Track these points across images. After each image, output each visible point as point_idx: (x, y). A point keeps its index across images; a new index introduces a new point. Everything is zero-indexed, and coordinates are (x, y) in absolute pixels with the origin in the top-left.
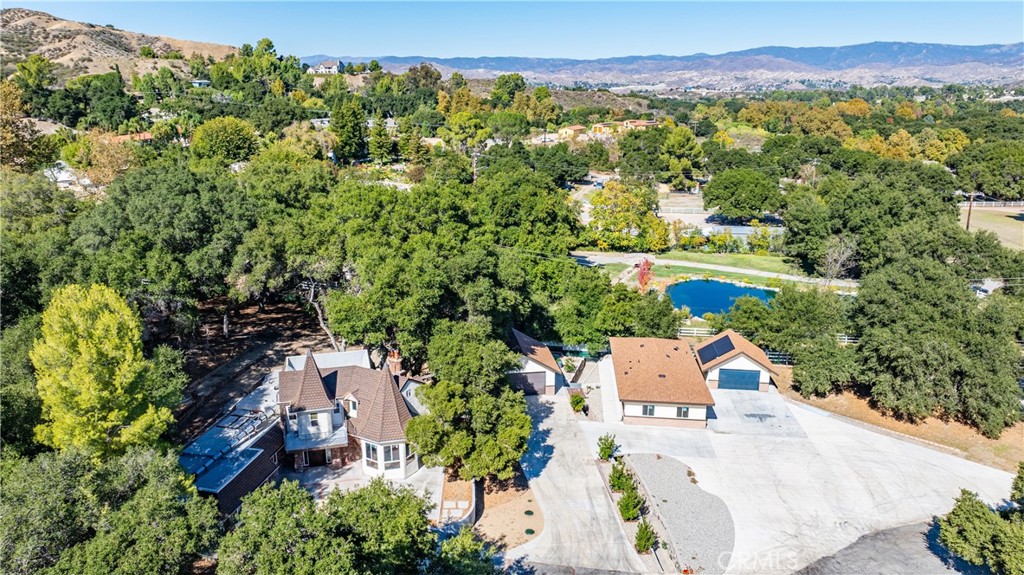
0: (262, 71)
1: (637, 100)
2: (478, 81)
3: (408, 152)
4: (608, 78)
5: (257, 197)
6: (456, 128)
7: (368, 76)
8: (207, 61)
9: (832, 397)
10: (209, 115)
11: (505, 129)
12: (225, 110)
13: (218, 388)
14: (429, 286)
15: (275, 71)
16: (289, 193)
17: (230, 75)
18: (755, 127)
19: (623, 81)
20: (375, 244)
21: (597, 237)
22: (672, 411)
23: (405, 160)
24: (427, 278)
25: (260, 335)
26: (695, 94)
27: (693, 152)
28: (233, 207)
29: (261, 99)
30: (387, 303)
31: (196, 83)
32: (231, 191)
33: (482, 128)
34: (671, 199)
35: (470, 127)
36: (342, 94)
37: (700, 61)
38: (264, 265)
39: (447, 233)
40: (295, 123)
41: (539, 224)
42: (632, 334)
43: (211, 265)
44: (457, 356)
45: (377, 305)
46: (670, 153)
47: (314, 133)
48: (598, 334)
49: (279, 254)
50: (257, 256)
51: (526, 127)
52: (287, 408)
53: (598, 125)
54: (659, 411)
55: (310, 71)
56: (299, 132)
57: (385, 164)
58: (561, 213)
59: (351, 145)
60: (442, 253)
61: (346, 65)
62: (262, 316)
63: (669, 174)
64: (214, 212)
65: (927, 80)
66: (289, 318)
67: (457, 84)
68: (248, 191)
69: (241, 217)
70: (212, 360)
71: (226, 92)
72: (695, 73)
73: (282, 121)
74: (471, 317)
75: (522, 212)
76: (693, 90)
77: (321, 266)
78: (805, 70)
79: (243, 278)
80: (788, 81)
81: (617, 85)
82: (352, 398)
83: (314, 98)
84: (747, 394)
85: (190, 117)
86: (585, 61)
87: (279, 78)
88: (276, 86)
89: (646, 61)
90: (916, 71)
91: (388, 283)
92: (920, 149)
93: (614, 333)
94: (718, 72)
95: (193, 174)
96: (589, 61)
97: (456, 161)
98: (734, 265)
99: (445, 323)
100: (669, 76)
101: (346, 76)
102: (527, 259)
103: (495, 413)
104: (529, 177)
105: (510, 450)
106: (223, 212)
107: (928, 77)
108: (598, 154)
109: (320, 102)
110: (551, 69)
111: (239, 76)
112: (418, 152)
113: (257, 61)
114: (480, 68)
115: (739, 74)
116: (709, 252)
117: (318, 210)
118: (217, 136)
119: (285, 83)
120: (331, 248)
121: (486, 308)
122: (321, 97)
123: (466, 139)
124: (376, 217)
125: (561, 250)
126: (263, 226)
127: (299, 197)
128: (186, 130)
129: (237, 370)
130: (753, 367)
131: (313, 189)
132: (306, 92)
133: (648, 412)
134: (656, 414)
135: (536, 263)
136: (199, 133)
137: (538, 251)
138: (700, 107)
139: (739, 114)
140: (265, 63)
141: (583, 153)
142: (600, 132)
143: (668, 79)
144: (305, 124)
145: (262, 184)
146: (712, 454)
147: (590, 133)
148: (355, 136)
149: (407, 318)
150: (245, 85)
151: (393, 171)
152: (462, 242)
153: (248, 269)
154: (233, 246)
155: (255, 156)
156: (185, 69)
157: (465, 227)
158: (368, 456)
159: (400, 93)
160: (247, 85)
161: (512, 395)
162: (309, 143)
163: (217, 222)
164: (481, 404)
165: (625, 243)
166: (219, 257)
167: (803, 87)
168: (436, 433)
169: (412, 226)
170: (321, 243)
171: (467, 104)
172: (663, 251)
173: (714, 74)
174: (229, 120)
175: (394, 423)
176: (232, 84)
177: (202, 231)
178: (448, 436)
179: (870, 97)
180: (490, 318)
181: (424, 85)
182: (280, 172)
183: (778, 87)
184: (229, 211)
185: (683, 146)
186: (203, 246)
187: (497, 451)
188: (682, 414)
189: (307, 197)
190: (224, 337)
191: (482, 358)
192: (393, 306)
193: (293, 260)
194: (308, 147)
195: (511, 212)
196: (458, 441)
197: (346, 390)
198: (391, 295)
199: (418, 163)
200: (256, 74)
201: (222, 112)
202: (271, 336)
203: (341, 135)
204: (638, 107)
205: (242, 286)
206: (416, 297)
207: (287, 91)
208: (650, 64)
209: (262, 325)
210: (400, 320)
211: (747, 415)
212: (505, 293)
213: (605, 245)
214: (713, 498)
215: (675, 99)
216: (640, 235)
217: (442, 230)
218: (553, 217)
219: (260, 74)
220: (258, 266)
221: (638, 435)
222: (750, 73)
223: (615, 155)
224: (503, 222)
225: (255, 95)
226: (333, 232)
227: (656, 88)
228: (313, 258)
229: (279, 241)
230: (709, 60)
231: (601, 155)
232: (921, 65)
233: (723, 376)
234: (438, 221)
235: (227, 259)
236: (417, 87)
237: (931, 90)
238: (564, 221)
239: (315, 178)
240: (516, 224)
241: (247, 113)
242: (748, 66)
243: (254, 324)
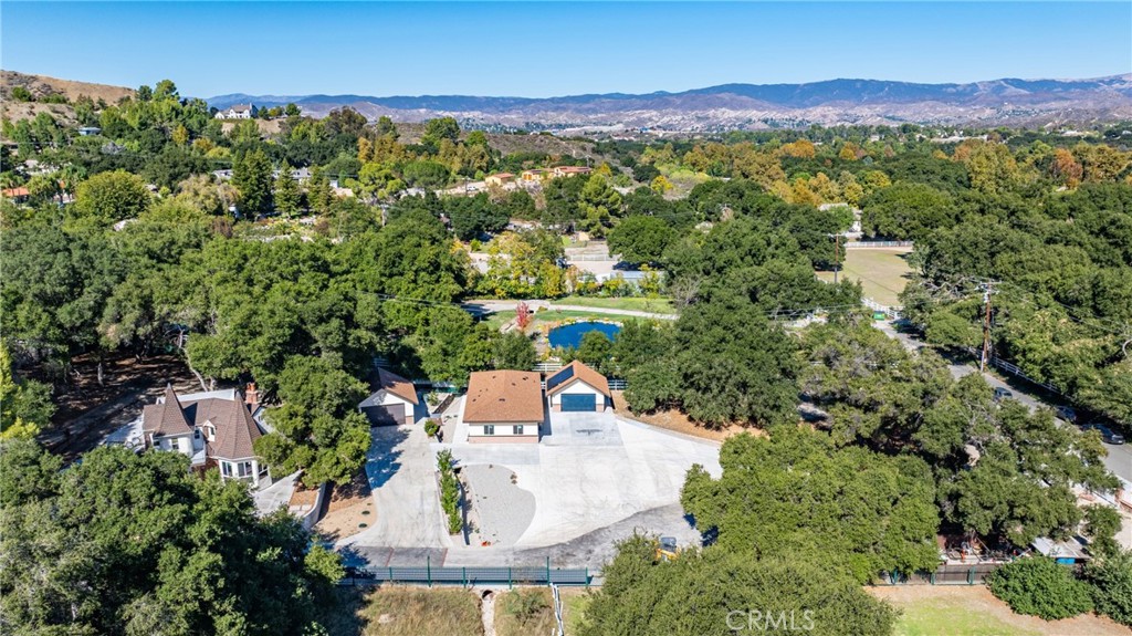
0: (161, 117)
1: (582, 143)
2: (409, 125)
3: (318, 204)
4: (562, 118)
5: (129, 254)
6: (366, 180)
7: (284, 120)
8: (97, 105)
9: (660, 414)
10: (96, 168)
11: (422, 178)
12: (117, 162)
13: (91, 428)
14: (279, 326)
15: (176, 117)
16: (162, 249)
17: (124, 122)
18: (700, 170)
19: (578, 121)
20: (236, 292)
21: (494, 285)
22: (509, 429)
23: (316, 213)
24: (277, 319)
25: (132, 382)
26: (651, 135)
27: (610, 200)
28: (104, 263)
29: (160, 148)
30: (240, 341)
31: (83, 130)
32: (102, 249)
33: (393, 179)
34: (589, 247)
35: (380, 178)
36: (253, 142)
37: (660, 100)
38: (132, 315)
39: (307, 282)
40: (193, 177)
41: (422, 274)
42: (493, 368)
43: (82, 316)
44: (302, 384)
45: (231, 344)
46: (588, 201)
47: (214, 187)
48: (463, 370)
49: (146, 304)
50: (125, 306)
51: (444, 176)
52: (151, 435)
53: (528, 173)
54: (499, 430)
55: (219, 115)
56: (197, 186)
57: (293, 217)
58: (444, 262)
59: (255, 198)
60: (301, 299)
61: (260, 109)
62: (137, 366)
63: (587, 222)
64: (86, 269)
65: (889, 118)
66: (165, 367)
67: (385, 128)
68: (121, 249)
69: (111, 272)
70: (84, 404)
71: (119, 142)
72: (654, 113)
73: (180, 174)
74: (324, 354)
75: (405, 262)
76: (649, 131)
77: (188, 314)
78: (769, 108)
79: (113, 327)
80: (750, 120)
81: (572, 126)
82: (209, 424)
83: (219, 147)
84: (584, 414)
85: (74, 170)
86: (537, 100)
87: (181, 125)
88: (178, 133)
89: (604, 100)
90: (879, 109)
91: (240, 325)
92: (838, 191)
93: (476, 369)
94: (679, 112)
95: (65, 234)
96: (542, 100)
97: (363, 213)
98: (623, 308)
99: (297, 358)
100: (627, 115)
101: (259, 121)
102: (408, 307)
103: (335, 430)
104: (415, 229)
105: (347, 459)
106: (93, 268)
107: (891, 115)
108: (521, 203)
109: (226, 151)
110: (501, 109)
111: (134, 123)
112: (328, 204)
113: (155, 106)
114: (422, 107)
115: (700, 113)
116: (604, 297)
117: (188, 265)
118: (104, 193)
119: (189, 130)
120: (195, 297)
121: (335, 345)
122: (229, 145)
123: (376, 190)
124: (240, 268)
125: (445, 297)
126: (131, 279)
127: (173, 253)
128: (70, 185)
129: (109, 412)
130: (589, 391)
131: (187, 245)
132: (212, 141)
133: (489, 431)
134: (496, 433)
135: (417, 310)
136: (82, 188)
137: (419, 299)
138: (648, 150)
139: (685, 158)
140: (165, 107)
141: (504, 203)
142: (530, 180)
143: (627, 119)
144: (204, 178)
145: (134, 242)
146: (537, 461)
147: (519, 181)
148: (260, 188)
149: (259, 354)
150: (141, 133)
151: (301, 224)
152: (321, 289)
153: (118, 320)
154: (104, 298)
155: (145, 213)
156: (69, 115)
157: (326, 276)
158: (225, 473)
159: (319, 140)
160: (144, 133)
161: (355, 418)
162: (208, 197)
163: (88, 277)
164: (323, 421)
165: (521, 290)
166: (90, 309)
167: (766, 127)
168: (278, 446)
169: (274, 276)
170: (186, 293)
171: (391, 152)
172: (559, 297)
173: (675, 114)
174: (120, 174)
175: (246, 443)
176: (127, 132)
177: (72, 286)
178: (291, 450)
179: (828, 136)
180: (340, 354)
181: (346, 131)
182: (154, 230)
183: (741, 127)
184: (99, 267)
185: (599, 194)
186: (74, 299)
187: (334, 460)
188: (518, 431)
189: (180, 253)
190: (98, 384)
191: (326, 386)
192: (245, 344)
193: (160, 310)
194: (207, 202)
195: (394, 262)
196: (301, 452)
197: (205, 419)
198: (243, 334)
199: (327, 216)
200: (155, 120)
201: (113, 164)
202: (144, 382)
203: (244, 188)
204: (581, 151)
205: (112, 334)
206: (266, 335)
207: (192, 138)
208: (608, 103)
209: (135, 374)
210: (252, 356)
211: (579, 431)
212: (362, 333)
213: (503, 293)
214: (527, 492)
215: (631, 141)
216: (537, 283)
217: (302, 279)
218: (436, 266)
219: (159, 120)
220: (128, 316)
221: (479, 451)
222: (711, 112)
223: (541, 204)
224: (387, 272)
225: (153, 144)
226: (198, 283)
227: (614, 128)
228: (179, 306)
229: (146, 292)
230: (671, 99)
231: (526, 204)
232: (884, 102)
233: (565, 400)
234: (300, 271)
235: (98, 310)
236: (340, 133)
237: (888, 128)
238: (447, 270)
239: (189, 235)
240: (402, 274)
241: (141, 165)
242: (710, 105)
243: (128, 373)
